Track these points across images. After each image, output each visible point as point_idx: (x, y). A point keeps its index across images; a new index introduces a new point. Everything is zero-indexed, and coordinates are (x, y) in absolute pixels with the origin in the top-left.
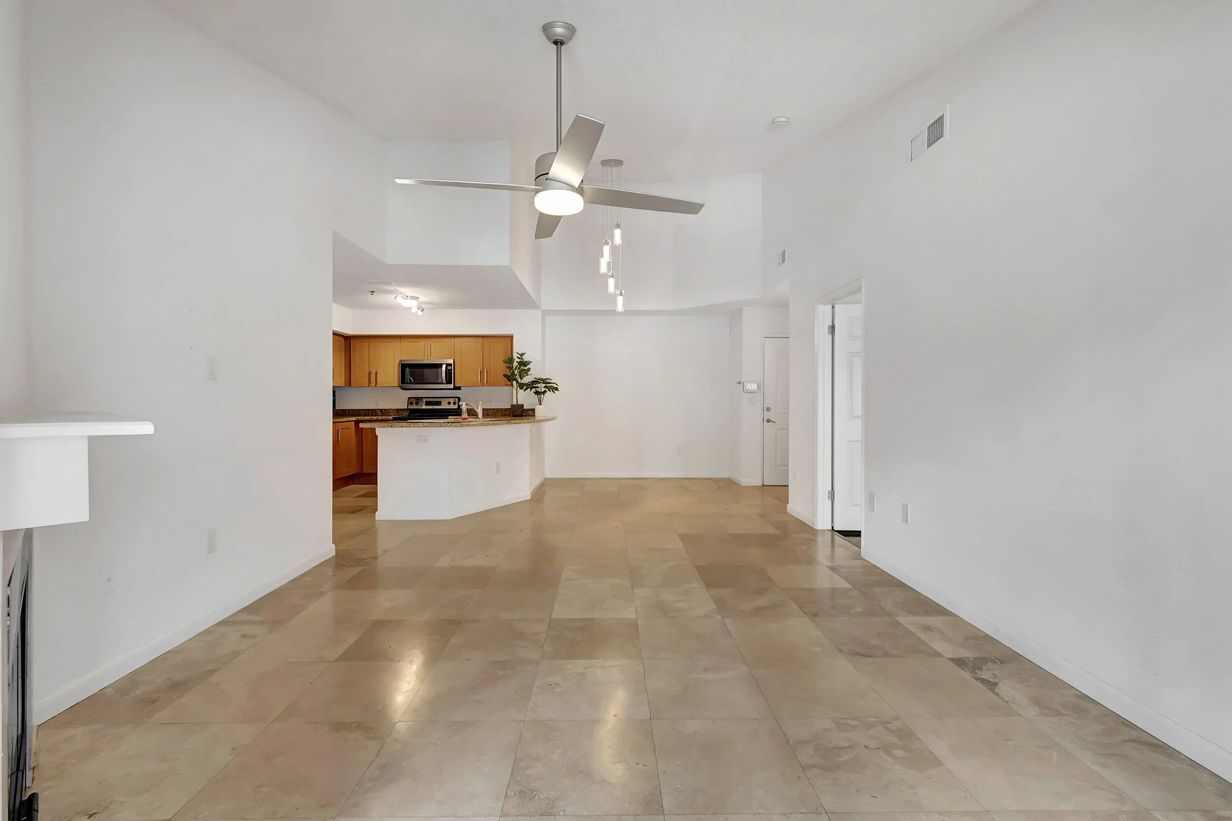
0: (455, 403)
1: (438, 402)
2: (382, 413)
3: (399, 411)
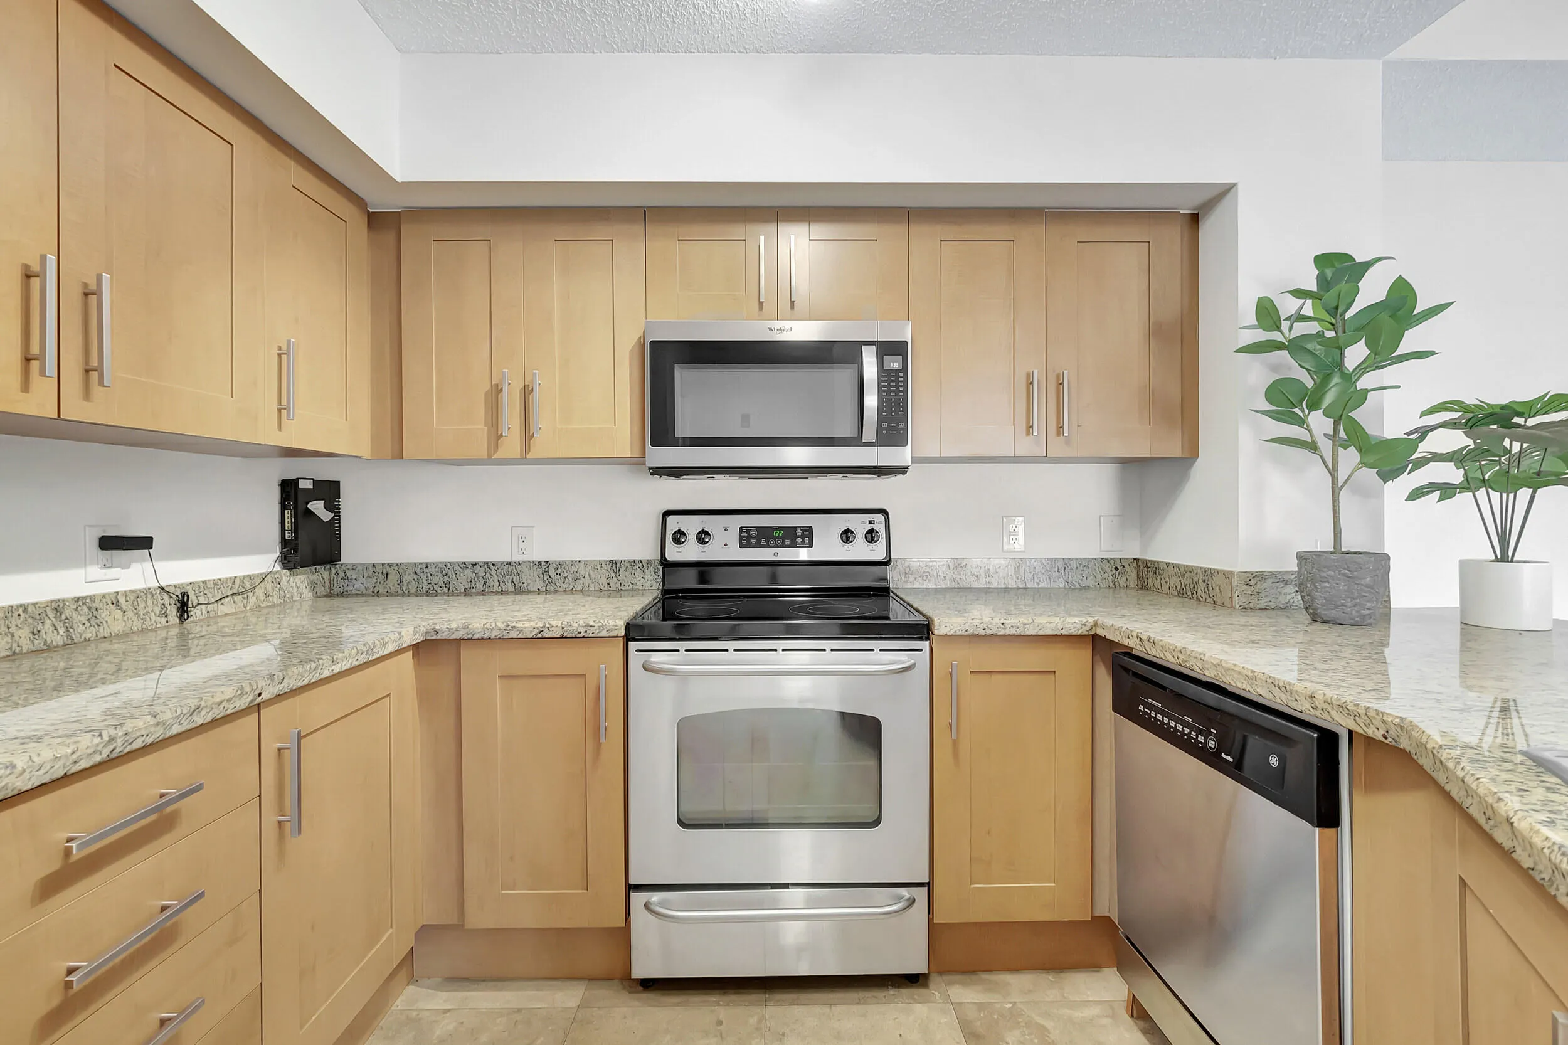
1: (799, 533)
2: (544, 582)
3: (619, 570)
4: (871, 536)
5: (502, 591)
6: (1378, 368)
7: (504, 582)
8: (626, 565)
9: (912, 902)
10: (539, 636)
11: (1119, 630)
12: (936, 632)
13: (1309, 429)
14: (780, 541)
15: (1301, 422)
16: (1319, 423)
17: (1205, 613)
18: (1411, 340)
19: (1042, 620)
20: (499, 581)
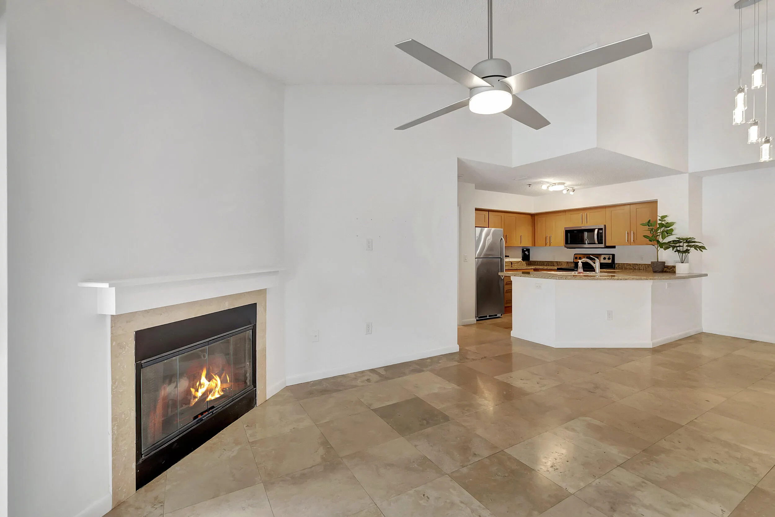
0: (609, 259)
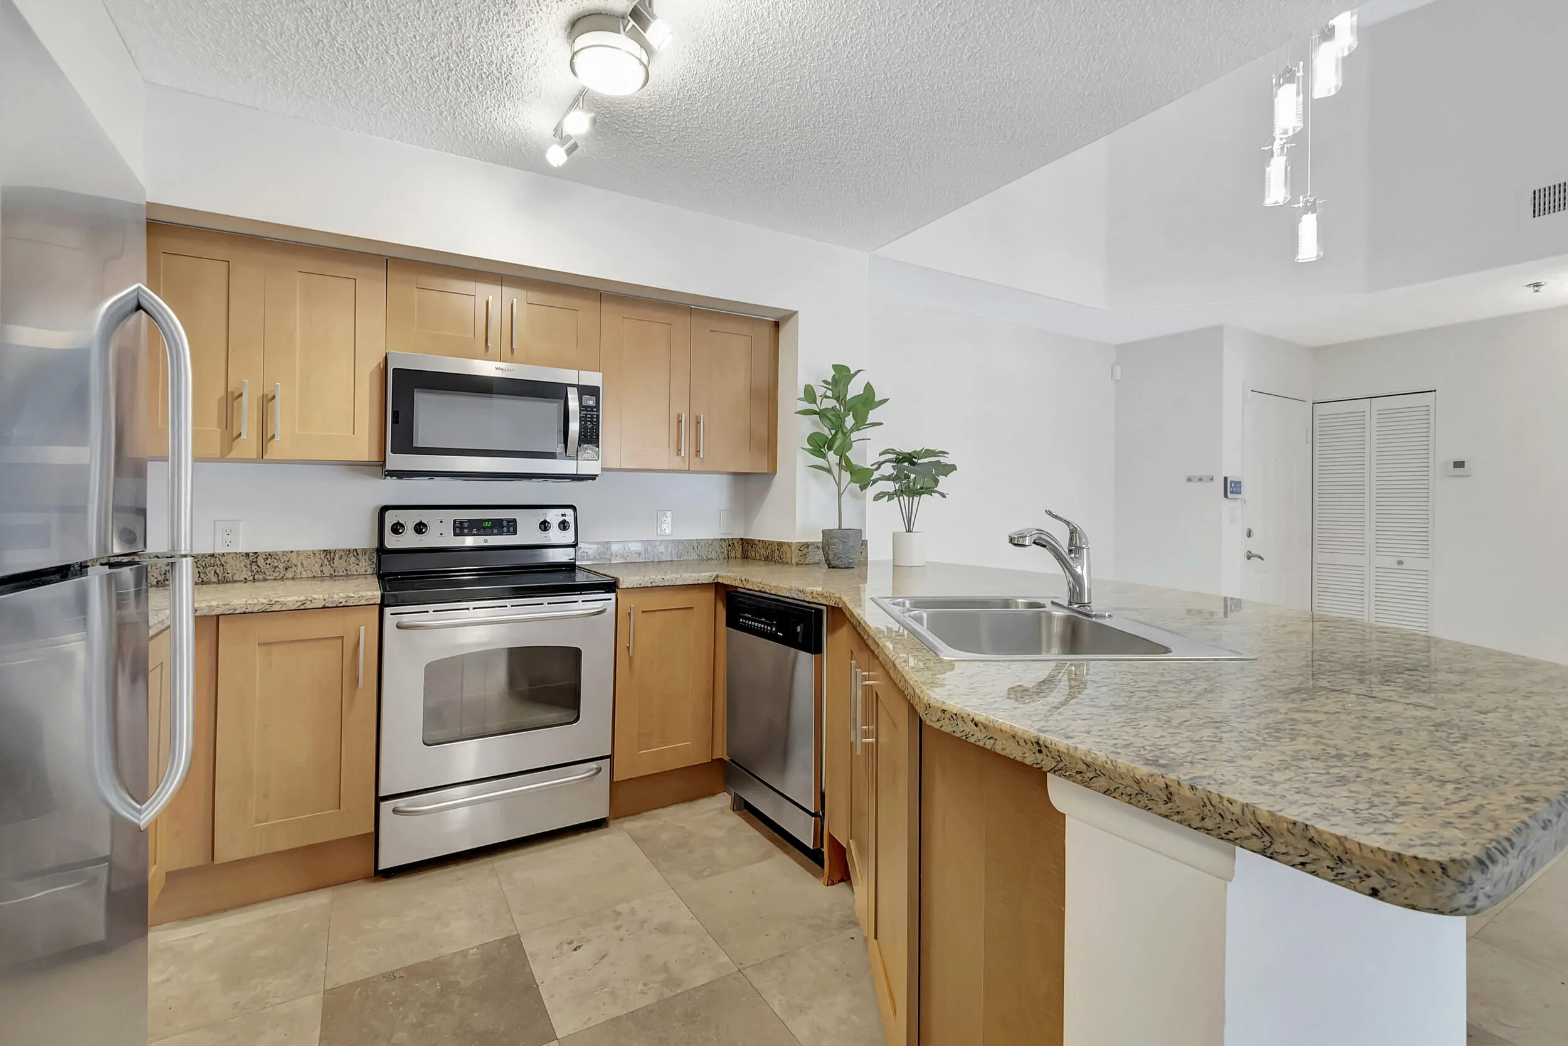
1: (505, 523)
2: (252, 571)
3: (334, 559)
4: (564, 526)
5: (202, 581)
6: (858, 430)
7: (205, 573)
8: (341, 553)
9: (599, 770)
10: (302, 607)
11: (730, 578)
12: (621, 587)
13: (827, 461)
14: (489, 531)
15: (824, 456)
16: (833, 458)
17: (778, 567)
18: (873, 416)
19: (686, 575)
20: (199, 572)
